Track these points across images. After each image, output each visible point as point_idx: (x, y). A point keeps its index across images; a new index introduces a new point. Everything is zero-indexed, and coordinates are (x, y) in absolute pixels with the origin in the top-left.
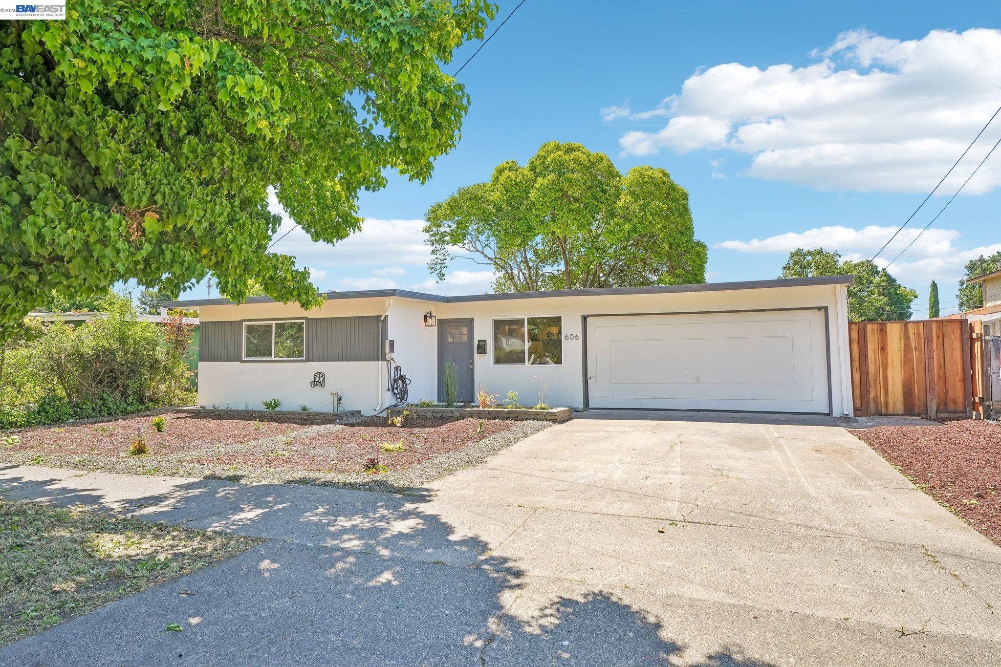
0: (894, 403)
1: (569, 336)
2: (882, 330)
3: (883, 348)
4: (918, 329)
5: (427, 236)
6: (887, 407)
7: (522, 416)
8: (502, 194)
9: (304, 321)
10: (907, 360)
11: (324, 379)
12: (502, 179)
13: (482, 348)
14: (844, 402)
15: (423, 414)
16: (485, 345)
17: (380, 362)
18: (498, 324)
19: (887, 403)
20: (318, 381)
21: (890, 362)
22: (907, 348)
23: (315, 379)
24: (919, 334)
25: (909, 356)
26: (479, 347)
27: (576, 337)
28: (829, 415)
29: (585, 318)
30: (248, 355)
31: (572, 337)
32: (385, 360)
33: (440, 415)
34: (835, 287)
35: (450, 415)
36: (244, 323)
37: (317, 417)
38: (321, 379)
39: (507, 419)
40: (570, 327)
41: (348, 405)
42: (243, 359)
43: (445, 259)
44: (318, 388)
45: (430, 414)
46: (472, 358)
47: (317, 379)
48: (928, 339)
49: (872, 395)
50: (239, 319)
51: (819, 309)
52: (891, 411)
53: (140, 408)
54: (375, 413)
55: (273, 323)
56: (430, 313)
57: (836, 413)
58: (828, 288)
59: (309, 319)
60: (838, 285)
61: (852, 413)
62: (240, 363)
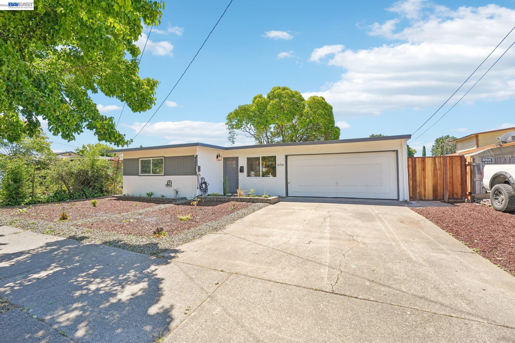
0: (429, 194)
1: (279, 164)
2: (423, 161)
3: (424, 169)
4: (440, 160)
5: (227, 126)
6: (425, 196)
7: (256, 201)
8: (256, 107)
9: (163, 158)
10: (435, 175)
11: (171, 183)
12: (256, 101)
13: (242, 170)
14: (405, 194)
15: (212, 199)
17: (194, 176)
18: (248, 159)
20: (169, 184)
21: (427, 176)
22: (435, 169)
23: (168, 183)
24: (441, 163)
25: (436, 173)
27: (283, 165)
28: (397, 200)
29: (286, 156)
30: (142, 173)
31: (281, 165)
32: (196, 175)
33: (219, 200)
34: (401, 141)
35: (224, 200)
36: (140, 159)
37: (166, 200)
38: (170, 183)
39: (249, 202)
40: (280, 160)
41: (181, 195)
42: (140, 175)
44: (169, 187)
45: (215, 199)
46: (238, 174)
47: (169, 183)
48: (445, 165)
49: (418, 191)
50: (138, 157)
51: (394, 151)
52: (427, 198)
53: (100, 195)
54: (192, 199)
55: (151, 159)
56: (219, 154)
57: (401, 199)
58: (399, 140)
59: (165, 157)
60: (403, 140)
61: (407, 199)
62: (138, 176)
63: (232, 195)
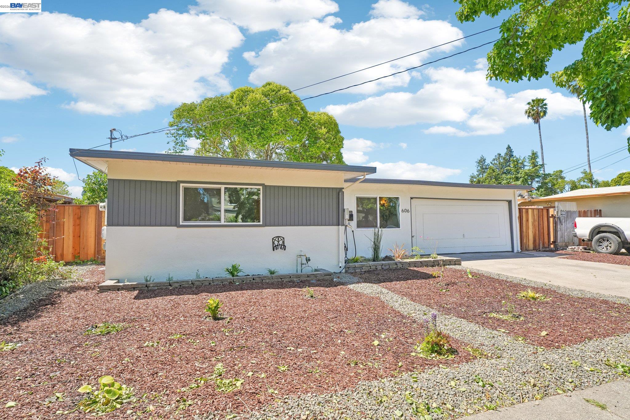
0: (531, 245)
1: (404, 210)
2: (527, 212)
3: (527, 220)
4: (536, 212)
6: (529, 247)
9: (261, 187)
10: (534, 226)
11: (283, 242)
14: (518, 246)
15: (375, 267)
16: (352, 215)
17: (340, 227)
18: (358, 200)
19: (529, 245)
20: (278, 244)
21: (529, 227)
22: (534, 220)
23: (273, 243)
24: (537, 214)
25: (535, 223)
27: (408, 211)
29: (411, 199)
30: (185, 219)
31: (406, 211)
34: (514, 191)
36: (181, 185)
38: (281, 242)
42: (181, 223)
44: (279, 251)
45: (380, 267)
47: (276, 243)
48: (540, 217)
49: (524, 241)
50: (175, 180)
51: (507, 201)
52: (530, 249)
54: (340, 270)
55: (223, 187)
57: (515, 251)
58: (512, 191)
59: (266, 186)
60: (516, 190)
61: (520, 250)
62: (176, 228)
63: (387, 258)
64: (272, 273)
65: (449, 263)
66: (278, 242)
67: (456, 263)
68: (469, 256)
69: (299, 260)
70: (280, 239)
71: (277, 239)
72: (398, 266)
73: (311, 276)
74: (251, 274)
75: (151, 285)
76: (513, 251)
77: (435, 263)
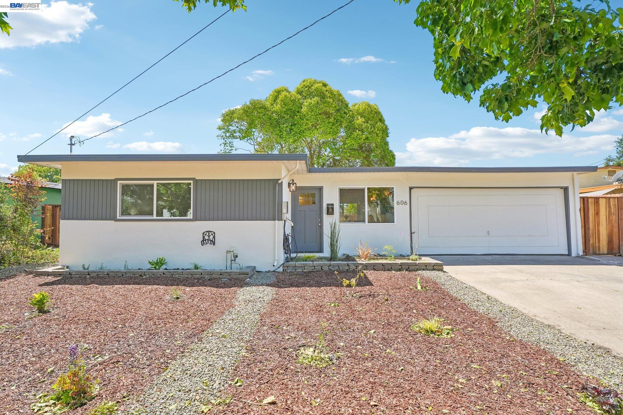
0: (603, 247)
1: (400, 202)
2: (597, 202)
3: (597, 214)
4: (615, 202)
5: (220, 132)
6: (599, 250)
7: (413, 267)
8: (282, 107)
9: (191, 182)
10: (609, 221)
11: (214, 237)
13: (330, 210)
14: (578, 248)
16: (333, 208)
17: (277, 221)
18: (342, 192)
19: (599, 247)
20: (208, 239)
21: (601, 222)
22: (610, 213)
23: (204, 237)
24: (615, 205)
25: (610, 218)
26: (328, 209)
27: (405, 203)
29: (411, 189)
30: (123, 214)
31: (402, 203)
32: (280, 219)
34: (573, 174)
35: (347, 268)
36: (119, 182)
38: (211, 237)
39: (400, 270)
42: (118, 218)
43: (231, 150)
44: (209, 246)
45: (327, 267)
46: (321, 217)
47: (206, 237)
48: (620, 208)
49: (591, 243)
50: (113, 178)
51: (561, 188)
52: (601, 253)
54: (272, 269)
55: (155, 183)
56: (293, 180)
57: (574, 254)
58: (569, 174)
59: (197, 180)
60: (575, 173)
61: (581, 253)
62: (112, 222)
63: (348, 258)
64: (196, 267)
65: (425, 268)
66: (209, 236)
67: (435, 267)
68: (510, 259)
69: (229, 255)
70: (210, 234)
71: (207, 234)
72: (351, 267)
73: (224, 274)
74: (180, 268)
75: (74, 273)
76: (569, 254)
77: (403, 267)
